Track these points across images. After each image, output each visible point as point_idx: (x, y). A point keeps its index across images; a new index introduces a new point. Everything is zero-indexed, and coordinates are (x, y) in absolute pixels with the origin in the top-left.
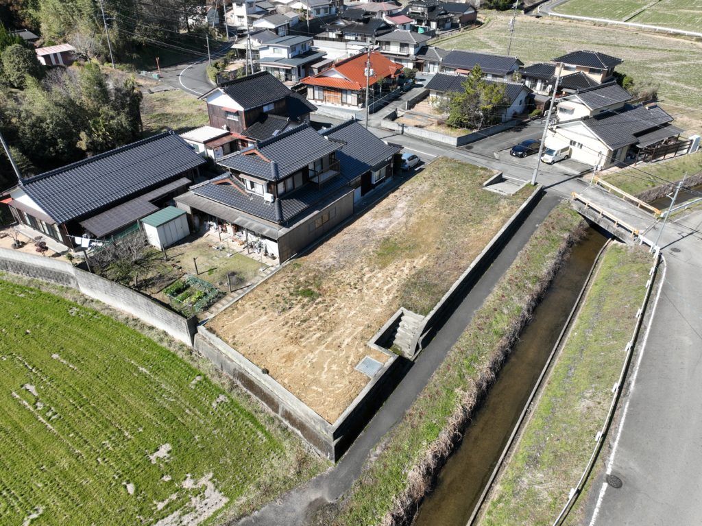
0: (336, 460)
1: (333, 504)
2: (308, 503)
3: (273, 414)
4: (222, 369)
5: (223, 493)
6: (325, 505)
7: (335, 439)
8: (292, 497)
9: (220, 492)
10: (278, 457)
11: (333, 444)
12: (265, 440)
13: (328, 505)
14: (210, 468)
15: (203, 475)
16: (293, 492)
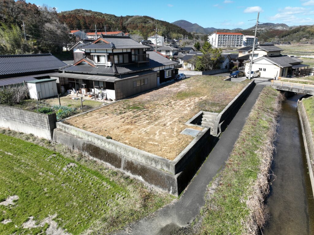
0: (179, 193)
1: (185, 228)
2: (160, 229)
3: (116, 169)
4: (73, 149)
5: (66, 230)
6: (177, 230)
7: (176, 173)
8: (141, 225)
9: (64, 228)
10: (122, 198)
11: (176, 177)
12: (109, 187)
13: (180, 229)
14: (55, 210)
15: (47, 216)
16: (141, 221)
